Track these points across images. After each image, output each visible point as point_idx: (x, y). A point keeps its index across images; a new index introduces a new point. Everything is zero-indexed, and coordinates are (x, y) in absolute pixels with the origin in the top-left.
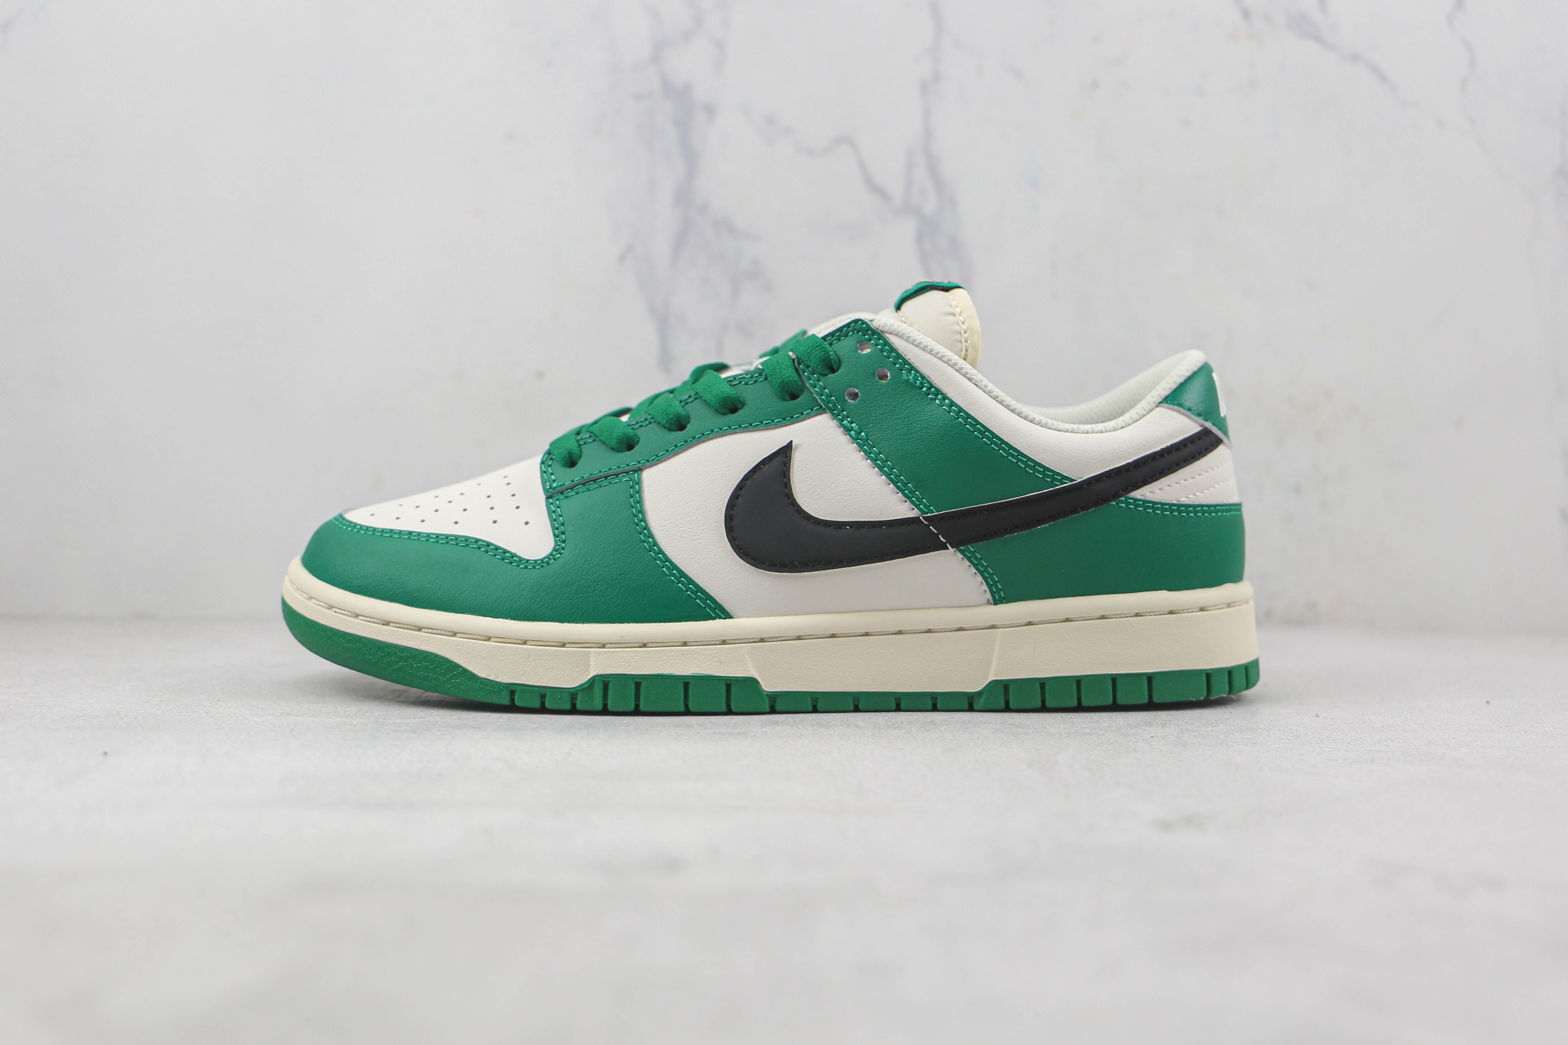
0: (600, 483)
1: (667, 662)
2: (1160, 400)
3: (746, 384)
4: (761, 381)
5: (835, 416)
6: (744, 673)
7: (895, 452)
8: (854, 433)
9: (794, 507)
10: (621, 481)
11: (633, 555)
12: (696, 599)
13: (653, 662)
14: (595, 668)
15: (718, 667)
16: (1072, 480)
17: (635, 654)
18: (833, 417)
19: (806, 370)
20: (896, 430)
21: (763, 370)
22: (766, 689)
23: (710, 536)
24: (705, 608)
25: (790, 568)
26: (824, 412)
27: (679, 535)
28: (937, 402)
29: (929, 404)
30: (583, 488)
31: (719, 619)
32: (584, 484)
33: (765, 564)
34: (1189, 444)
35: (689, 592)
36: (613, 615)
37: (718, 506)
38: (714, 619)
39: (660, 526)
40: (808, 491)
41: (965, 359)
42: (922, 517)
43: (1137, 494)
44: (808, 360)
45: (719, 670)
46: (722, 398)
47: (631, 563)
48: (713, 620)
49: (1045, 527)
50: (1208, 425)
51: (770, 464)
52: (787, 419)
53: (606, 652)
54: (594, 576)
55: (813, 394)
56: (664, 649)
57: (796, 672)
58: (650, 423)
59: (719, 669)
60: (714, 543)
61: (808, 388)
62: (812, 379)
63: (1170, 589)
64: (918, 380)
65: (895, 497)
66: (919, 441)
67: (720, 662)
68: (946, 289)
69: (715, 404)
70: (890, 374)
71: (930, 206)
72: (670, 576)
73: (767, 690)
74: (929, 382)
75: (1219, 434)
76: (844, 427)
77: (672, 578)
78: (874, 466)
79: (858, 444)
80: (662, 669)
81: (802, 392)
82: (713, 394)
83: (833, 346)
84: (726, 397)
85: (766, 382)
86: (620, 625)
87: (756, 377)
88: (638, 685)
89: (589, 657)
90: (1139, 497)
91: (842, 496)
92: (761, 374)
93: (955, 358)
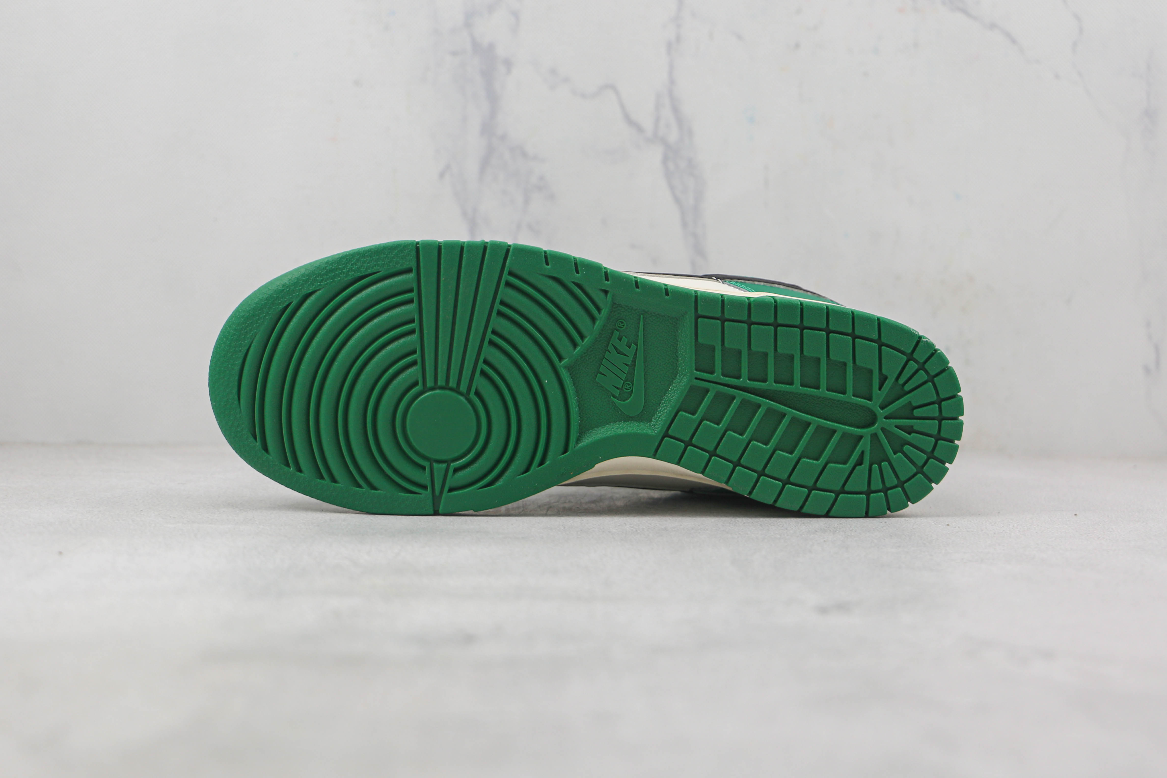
71: (673, 137)
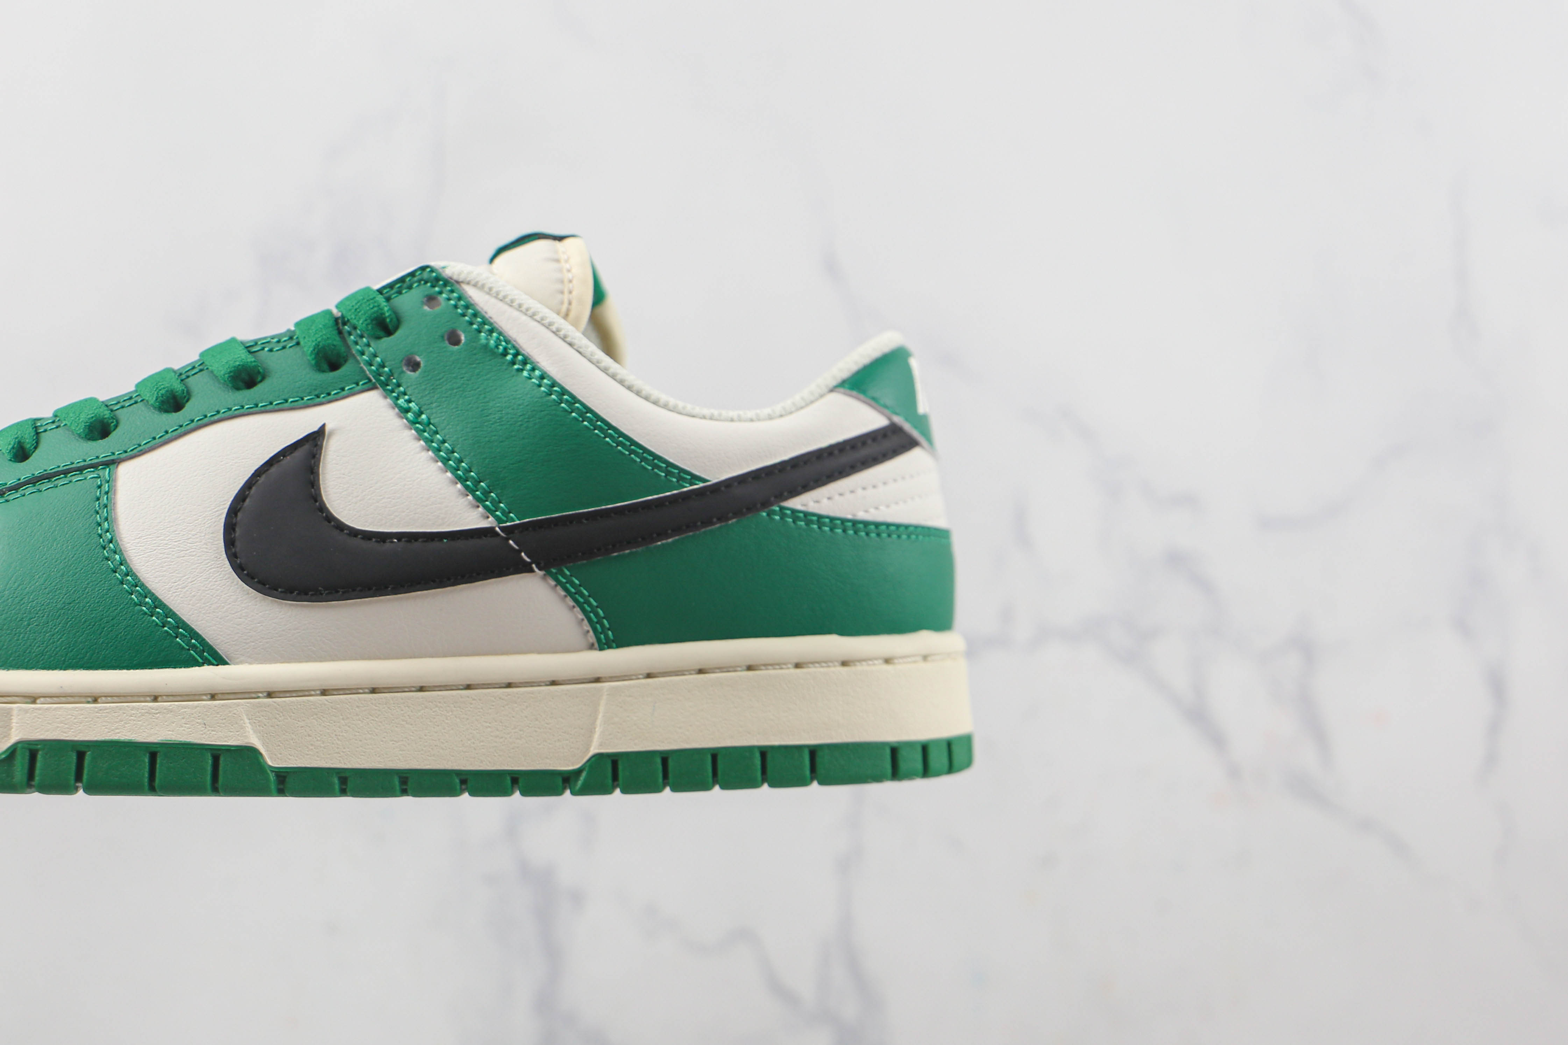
0: (56, 482)
1: (126, 723)
2: (834, 383)
3: (271, 350)
4: (291, 347)
5: (388, 393)
6: (239, 740)
7: (465, 440)
8: (412, 415)
9: (323, 513)
10: (85, 479)
11: (91, 577)
12: (177, 637)
13: (104, 724)
14: (18, 731)
15: (202, 731)
16: (704, 481)
17: (80, 712)
18: (385, 394)
19: (353, 332)
20: (468, 410)
21: (294, 332)
22: (272, 763)
23: (202, 551)
24: (189, 650)
25: (312, 595)
26: (374, 388)
27: (159, 550)
28: (525, 373)
29: (513, 376)
30: (34, 488)
31: (208, 665)
32: (34, 483)
33: (277, 590)
34: (869, 442)
35: (166, 628)
36: (52, 658)
37: (217, 511)
38: (202, 664)
39: (133, 538)
40: (343, 492)
41: (566, 316)
42: (500, 528)
43: (796, 503)
44: (355, 319)
45: (202, 736)
46: (235, 367)
47: (86, 588)
48: (199, 666)
49: (668, 544)
50: (898, 420)
51: (293, 455)
52: (323, 396)
53: (36, 709)
54: (29, 605)
55: (360, 364)
56: (123, 706)
57: (318, 740)
58: (136, 402)
59: (202, 734)
60: (207, 561)
61: (353, 355)
62: (359, 344)
63: (842, 633)
64: (502, 345)
65: (463, 500)
66: (498, 424)
67: (205, 724)
68: (560, 238)
69: (224, 375)
70: (465, 337)
72: (140, 605)
73: (273, 765)
74: (514, 347)
75: (915, 434)
76: (400, 408)
77: (144, 608)
78: (437, 459)
79: (417, 430)
80: (119, 733)
81: (346, 361)
82: (222, 362)
83: (392, 301)
84: (239, 365)
85: (297, 349)
86: (62, 672)
87: (285, 341)
88: (81, 756)
89: (12, 716)
90: (799, 507)
91: (389, 498)
92: (291, 338)
93: (552, 316)
